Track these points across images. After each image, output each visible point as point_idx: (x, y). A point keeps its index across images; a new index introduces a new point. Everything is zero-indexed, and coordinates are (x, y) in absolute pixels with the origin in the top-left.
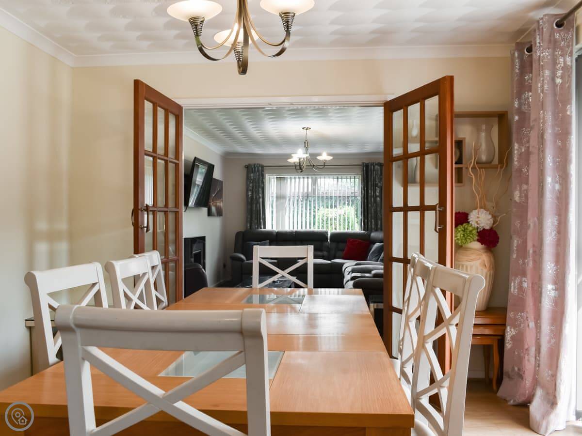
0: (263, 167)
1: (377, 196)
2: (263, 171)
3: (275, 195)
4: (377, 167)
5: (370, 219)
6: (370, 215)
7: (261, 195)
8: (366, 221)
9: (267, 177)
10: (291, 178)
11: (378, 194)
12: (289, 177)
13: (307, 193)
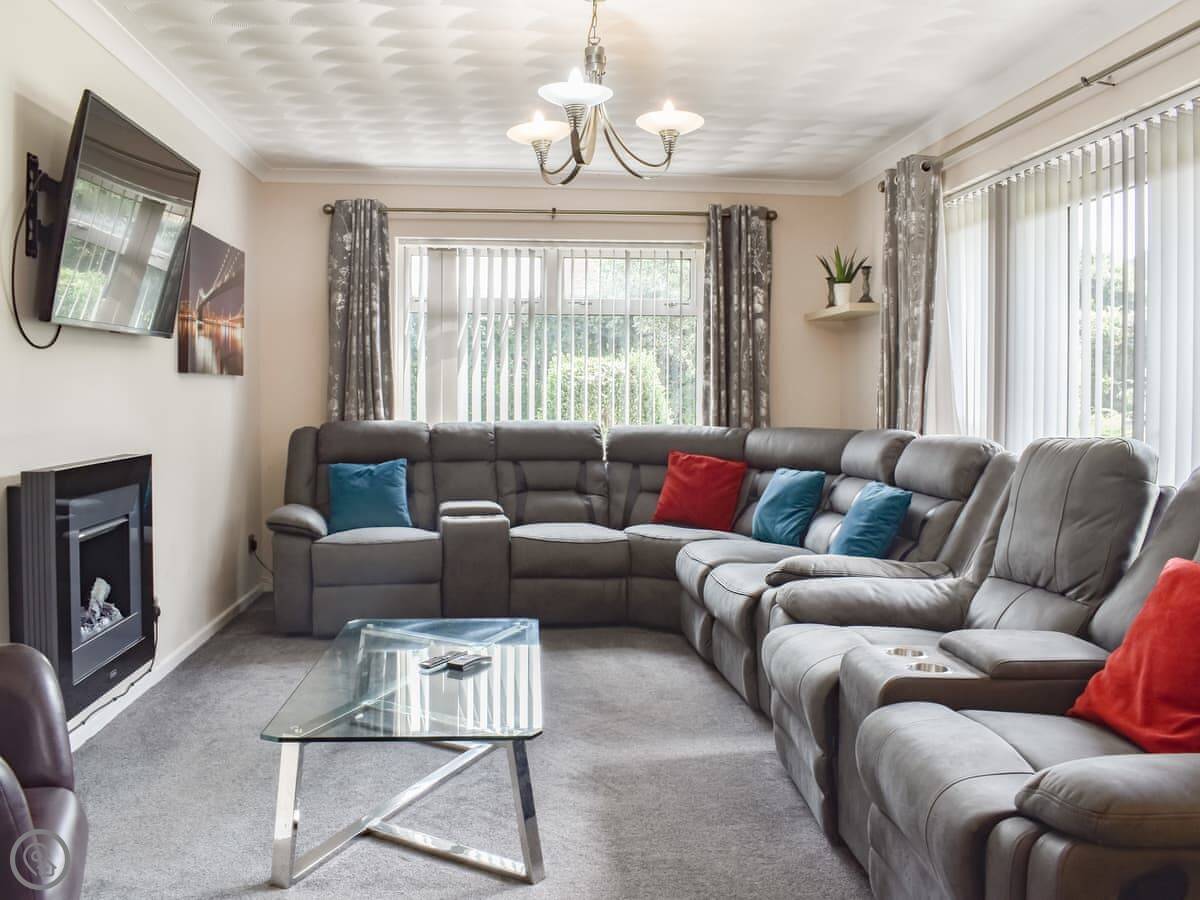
0: (383, 212)
1: (756, 316)
2: (383, 225)
3: (423, 308)
4: (756, 221)
5: (734, 387)
6: (734, 377)
7: (376, 306)
8: (723, 393)
9: (398, 247)
10: (476, 252)
11: (759, 308)
12: (469, 248)
13: (530, 303)
